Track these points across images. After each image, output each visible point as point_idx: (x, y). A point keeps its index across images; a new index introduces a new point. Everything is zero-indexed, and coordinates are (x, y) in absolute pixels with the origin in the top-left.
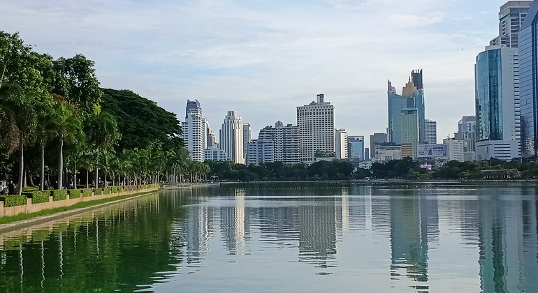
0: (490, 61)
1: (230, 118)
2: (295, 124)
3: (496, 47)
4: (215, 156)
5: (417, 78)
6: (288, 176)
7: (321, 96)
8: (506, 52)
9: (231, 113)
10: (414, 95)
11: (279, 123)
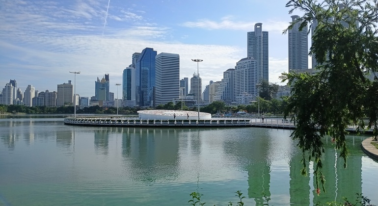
0: (128, 72)
1: (29, 88)
2: (56, 91)
3: (130, 68)
4: (18, 103)
5: (107, 77)
6: (48, 111)
7: (70, 81)
8: (133, 70)
9: (29, 86)
10: (105, 83)
11: (47, 91)
